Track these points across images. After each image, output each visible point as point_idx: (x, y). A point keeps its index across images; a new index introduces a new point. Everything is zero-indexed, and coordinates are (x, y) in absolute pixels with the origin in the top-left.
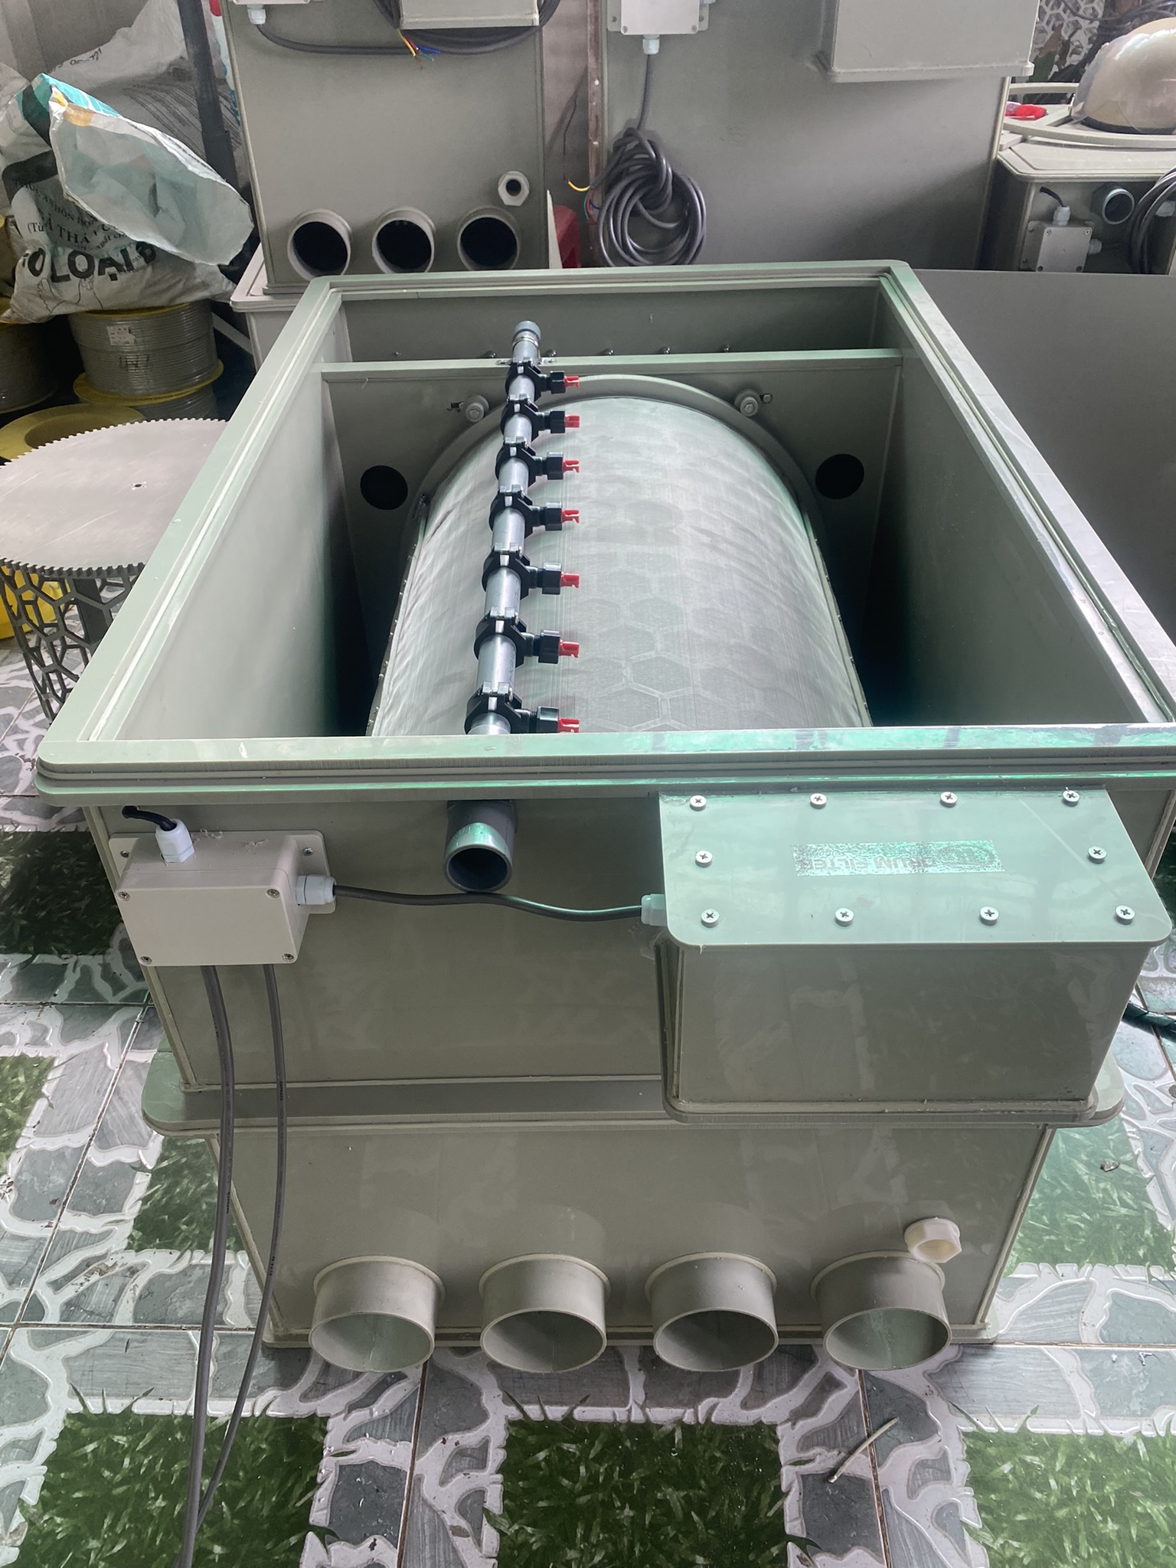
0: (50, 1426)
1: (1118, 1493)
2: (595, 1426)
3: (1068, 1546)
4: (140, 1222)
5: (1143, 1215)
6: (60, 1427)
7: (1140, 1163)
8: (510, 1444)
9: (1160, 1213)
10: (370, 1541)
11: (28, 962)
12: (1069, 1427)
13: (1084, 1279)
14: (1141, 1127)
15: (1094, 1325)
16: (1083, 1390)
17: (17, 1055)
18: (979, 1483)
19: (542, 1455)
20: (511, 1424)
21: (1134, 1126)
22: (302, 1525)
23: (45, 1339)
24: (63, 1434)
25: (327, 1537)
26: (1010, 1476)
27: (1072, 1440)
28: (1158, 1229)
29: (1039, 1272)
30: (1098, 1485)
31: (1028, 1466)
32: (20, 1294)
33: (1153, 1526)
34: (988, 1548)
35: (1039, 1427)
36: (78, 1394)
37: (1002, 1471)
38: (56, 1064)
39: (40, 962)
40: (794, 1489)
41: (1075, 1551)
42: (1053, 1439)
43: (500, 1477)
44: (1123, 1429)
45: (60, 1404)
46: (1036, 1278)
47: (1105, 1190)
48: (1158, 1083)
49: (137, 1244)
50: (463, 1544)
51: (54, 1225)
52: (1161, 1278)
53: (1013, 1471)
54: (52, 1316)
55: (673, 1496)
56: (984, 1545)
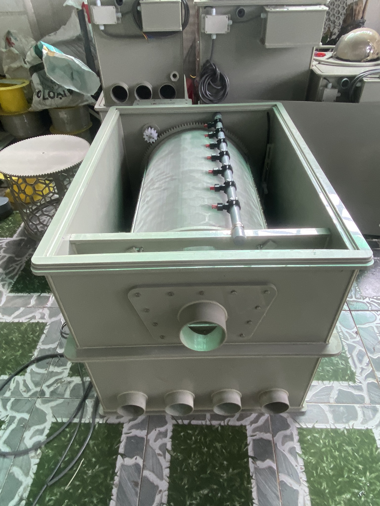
0: (47, 425)
1: (339, 444)
2: (197, 426)
3: (325, 458)
4: (71, 369)
5: (347, 367)
6: (49, 426)
7: (347, 353)
8: (173, 431)
9: (352, 367)
10: (135, 457)
11: (39, 295)
12: (326, 426)
13: (331, 385)
14: (348, 343)
15: (333, 398)
16: (330, 416)
17: (37, 322)
18: (301, 441)
19: (182, 434)
20: (174, 425)
21: (346, 342)
22: (116, 453)
23: (46, 401)
24: (51, 428)
25: (124, 456)
26: (310, 440)
27: (327, 430)
28: (352, 371)
29: (319, 383)
30: (334, 442)
31: (315, 437)
32: (38, 389)
33: (348, 453)
34: (304, 459)
35: (318, 426)
36: (55, 417)
37: (307, 438)
38: (48, 324)
39: (43, 295)
40: (251, 443)
41: (327, 460)
42: (322, 430)
43: (171, 440)
44: (340, 426)
45: (50, 420)
46: (317, 385)
47: (337, 361)
48: (352, 331)
49: (70, 375)
50: (161, 459)
51: (47, 370)
52: (352, 385)
53: (311, 438)
54: (47, 395)
55: (218, 445)
56: (302, 458)
